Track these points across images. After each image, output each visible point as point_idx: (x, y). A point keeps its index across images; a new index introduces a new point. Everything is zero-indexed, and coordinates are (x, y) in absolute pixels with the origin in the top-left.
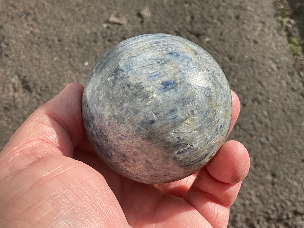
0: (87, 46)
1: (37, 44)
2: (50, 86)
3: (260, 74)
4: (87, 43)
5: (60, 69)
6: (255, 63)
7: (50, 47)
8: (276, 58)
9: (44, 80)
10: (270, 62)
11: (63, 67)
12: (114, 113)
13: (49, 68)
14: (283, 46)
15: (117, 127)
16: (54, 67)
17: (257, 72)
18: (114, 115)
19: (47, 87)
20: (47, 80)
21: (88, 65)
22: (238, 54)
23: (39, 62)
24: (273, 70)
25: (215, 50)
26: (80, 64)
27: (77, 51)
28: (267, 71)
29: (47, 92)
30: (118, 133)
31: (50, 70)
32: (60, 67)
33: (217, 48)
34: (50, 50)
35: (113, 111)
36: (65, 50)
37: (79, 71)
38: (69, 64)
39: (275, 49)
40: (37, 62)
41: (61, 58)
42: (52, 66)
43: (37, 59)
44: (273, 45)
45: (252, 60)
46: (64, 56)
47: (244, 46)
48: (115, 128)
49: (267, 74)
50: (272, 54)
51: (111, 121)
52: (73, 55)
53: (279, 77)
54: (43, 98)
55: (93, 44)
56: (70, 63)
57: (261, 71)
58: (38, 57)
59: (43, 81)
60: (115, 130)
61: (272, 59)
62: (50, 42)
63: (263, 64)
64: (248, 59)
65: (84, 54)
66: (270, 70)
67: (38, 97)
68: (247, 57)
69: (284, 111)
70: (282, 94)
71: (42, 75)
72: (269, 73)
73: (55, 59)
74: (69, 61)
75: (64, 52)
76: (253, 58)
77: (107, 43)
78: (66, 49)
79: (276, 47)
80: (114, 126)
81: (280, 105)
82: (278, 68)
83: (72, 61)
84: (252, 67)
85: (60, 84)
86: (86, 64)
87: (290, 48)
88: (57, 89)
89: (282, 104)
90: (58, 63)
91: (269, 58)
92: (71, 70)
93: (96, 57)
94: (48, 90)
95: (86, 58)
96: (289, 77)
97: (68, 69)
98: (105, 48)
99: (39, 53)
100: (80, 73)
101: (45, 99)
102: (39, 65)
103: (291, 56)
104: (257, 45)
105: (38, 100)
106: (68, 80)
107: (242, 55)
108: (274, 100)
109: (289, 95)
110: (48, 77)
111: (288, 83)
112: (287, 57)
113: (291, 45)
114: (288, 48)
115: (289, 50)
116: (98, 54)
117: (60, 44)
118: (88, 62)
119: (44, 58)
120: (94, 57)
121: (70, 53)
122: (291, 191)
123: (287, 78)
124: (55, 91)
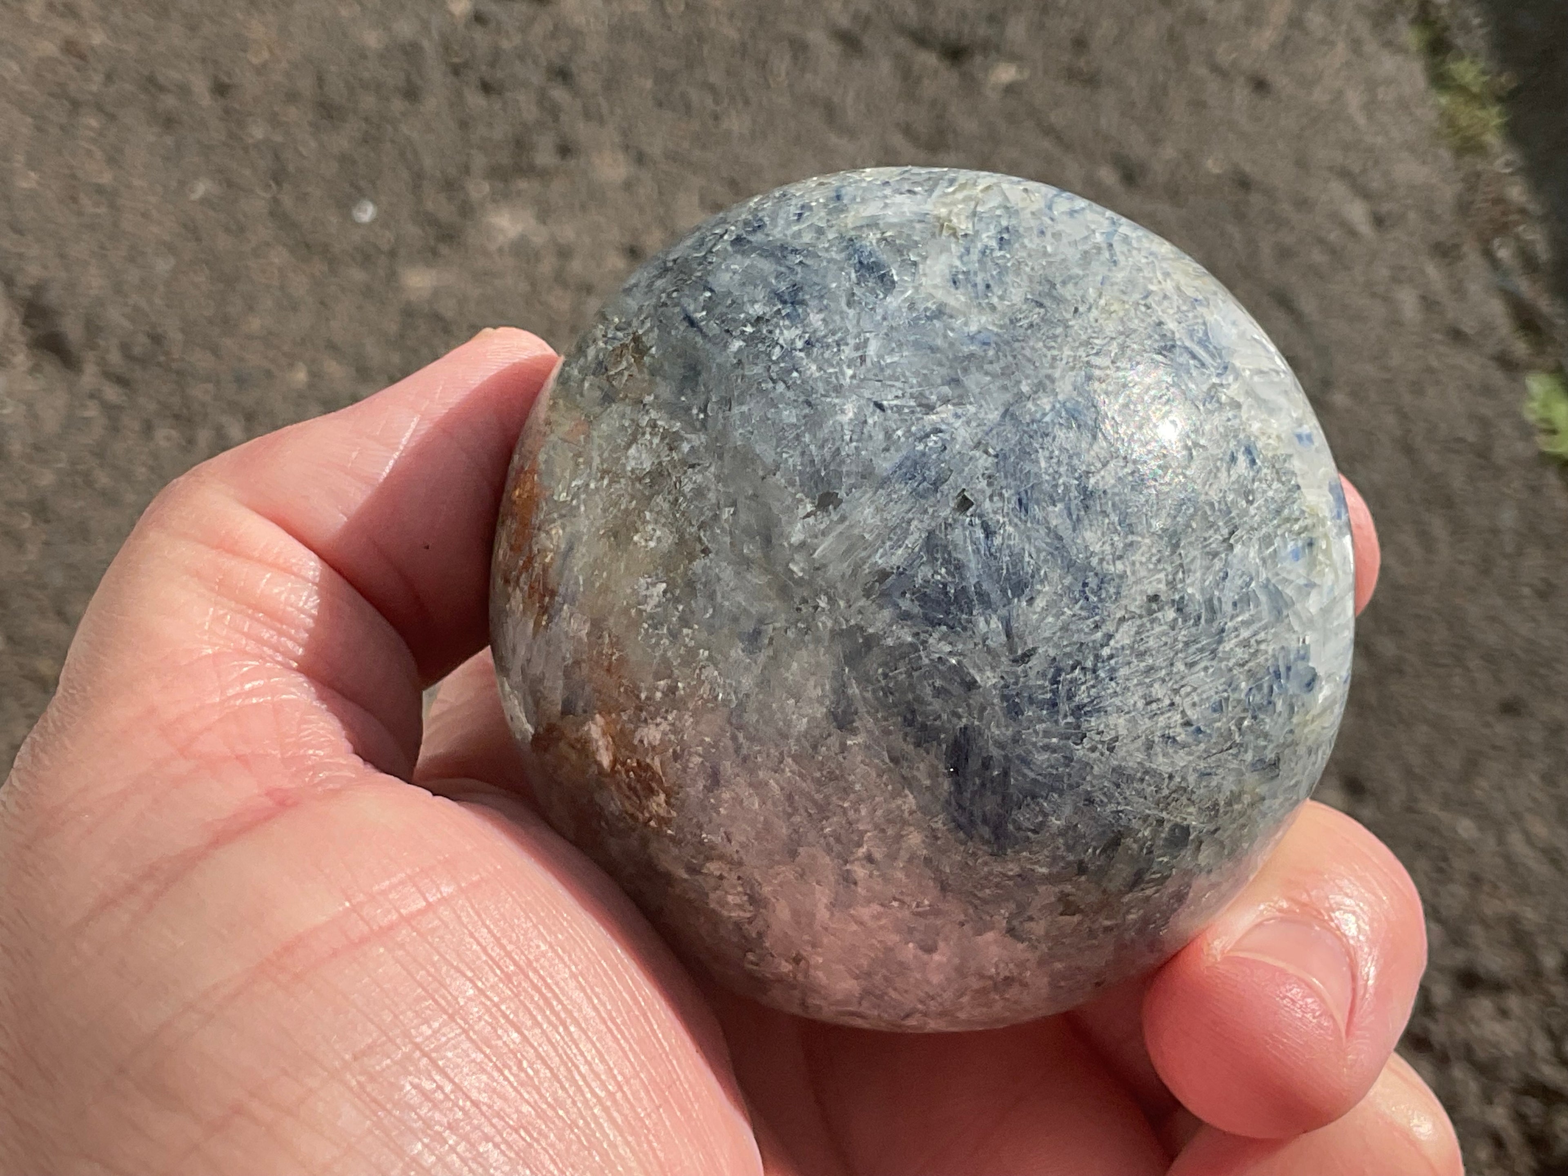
0: (366, 120)
1: (100, 108)
2: (175, 336)
3: (1284, 254)
4: (368, 102)
5: (223, 242)
6: (1256, 199)
7: (169, 122)
8: (1364, 171)
9: (143, 304)
10: (1338, 189)
11: (239, 231)
12: (1183, 589)
13: (167, 238)
14: (1403, 105)
15: (1180, 666)
16: (192, 230)
17: (1266, 250)
18: (1182, 598)
19: (157, 339)
20: (158, 301)
21: (374, 221)
22: (1169, 152)
23: (112, 206)
24: (1352, 233)
25: (1049, 131)
26: (333, 219)
27: (313, 144)
28: (1321, 241)
29: (159, 364)
30: (1172, 704)
31: (171, 249)
32: (227, 230)
33: (1057, 118)
34: (169, 140)
35: (1180, 575)
36: (250, 141)
37: (325, 250)
38: (272, 214)
39: (1361, 120)
40: (102, 210)
41: (230, 184)
42: (185, 226)
43: (100, 190)
44: (1354, 99)
45: (1244, 183)
46: (247, 172)
47: (1198, 105)
48: (1163, 672)
49: (1318, 257)
50: (1347, 147)
51: (1158, 629)
52: (291, 168)
53: (1384, 272)
54: (142, 400)
55: (398, 105)
56: (276, 213)
57: (1289, 239)
58: (106, 178)
59: (136, 308)
60: (1157, 686)
61: (1344, 174)
62: (170, 101)
63: (1303, 204)
64: (1218, 177)
65: (354, 162)
66: (1334, 236)
67: (112, 393)
68: (1213, 165)
69: (1408, 449)
70: (1396, 359)
71: (133, 275)
72: (1333, 252)
73: (201, 188)
74: (275, 200)
75: (246, 149)
76: (1248, 168)
77: (475, 100)
78: (258, 132)
79: (1370, 107)
80: (1160, 661)
81: (1391, 420)
82: (1379, 221)
83: (287, 201)
84: (1240, 216)
85: (227, 324)
86: (366, 213)
87: (1443, 114)
88: (215, 351)
89: (1402, 415)
90: (211, 213)
91: (1331, 169)
92: (285, 245)
93: (418, 177)
94: (162, 358)
95: (362, 183)
96: (1433, 271)
97: (268, 244)
98: (464, 125)
99: (112, 161)
100: (333, 262)
101: (152, 406)
102: (115, 225)
103: (1446, 154)
104: (1268, 102)
105: (111, 411)
106: (270, 303)
107: (1187, 156)
108: (1353, 394)
109: (1435, 364)
110: (161, 288)
111: (1429, 303)
112: (1424, 163)
113: (1444, 100)
114: (1428, 115)
115: (1437, 125)
116: (428, 162)
117: (227, 111)
118: (375, 202)
119: (136, 182)
120: (405, 175)
121: (277, 157)
122: (1443, 865)
123: (1422, 272)
124: (201, 360)
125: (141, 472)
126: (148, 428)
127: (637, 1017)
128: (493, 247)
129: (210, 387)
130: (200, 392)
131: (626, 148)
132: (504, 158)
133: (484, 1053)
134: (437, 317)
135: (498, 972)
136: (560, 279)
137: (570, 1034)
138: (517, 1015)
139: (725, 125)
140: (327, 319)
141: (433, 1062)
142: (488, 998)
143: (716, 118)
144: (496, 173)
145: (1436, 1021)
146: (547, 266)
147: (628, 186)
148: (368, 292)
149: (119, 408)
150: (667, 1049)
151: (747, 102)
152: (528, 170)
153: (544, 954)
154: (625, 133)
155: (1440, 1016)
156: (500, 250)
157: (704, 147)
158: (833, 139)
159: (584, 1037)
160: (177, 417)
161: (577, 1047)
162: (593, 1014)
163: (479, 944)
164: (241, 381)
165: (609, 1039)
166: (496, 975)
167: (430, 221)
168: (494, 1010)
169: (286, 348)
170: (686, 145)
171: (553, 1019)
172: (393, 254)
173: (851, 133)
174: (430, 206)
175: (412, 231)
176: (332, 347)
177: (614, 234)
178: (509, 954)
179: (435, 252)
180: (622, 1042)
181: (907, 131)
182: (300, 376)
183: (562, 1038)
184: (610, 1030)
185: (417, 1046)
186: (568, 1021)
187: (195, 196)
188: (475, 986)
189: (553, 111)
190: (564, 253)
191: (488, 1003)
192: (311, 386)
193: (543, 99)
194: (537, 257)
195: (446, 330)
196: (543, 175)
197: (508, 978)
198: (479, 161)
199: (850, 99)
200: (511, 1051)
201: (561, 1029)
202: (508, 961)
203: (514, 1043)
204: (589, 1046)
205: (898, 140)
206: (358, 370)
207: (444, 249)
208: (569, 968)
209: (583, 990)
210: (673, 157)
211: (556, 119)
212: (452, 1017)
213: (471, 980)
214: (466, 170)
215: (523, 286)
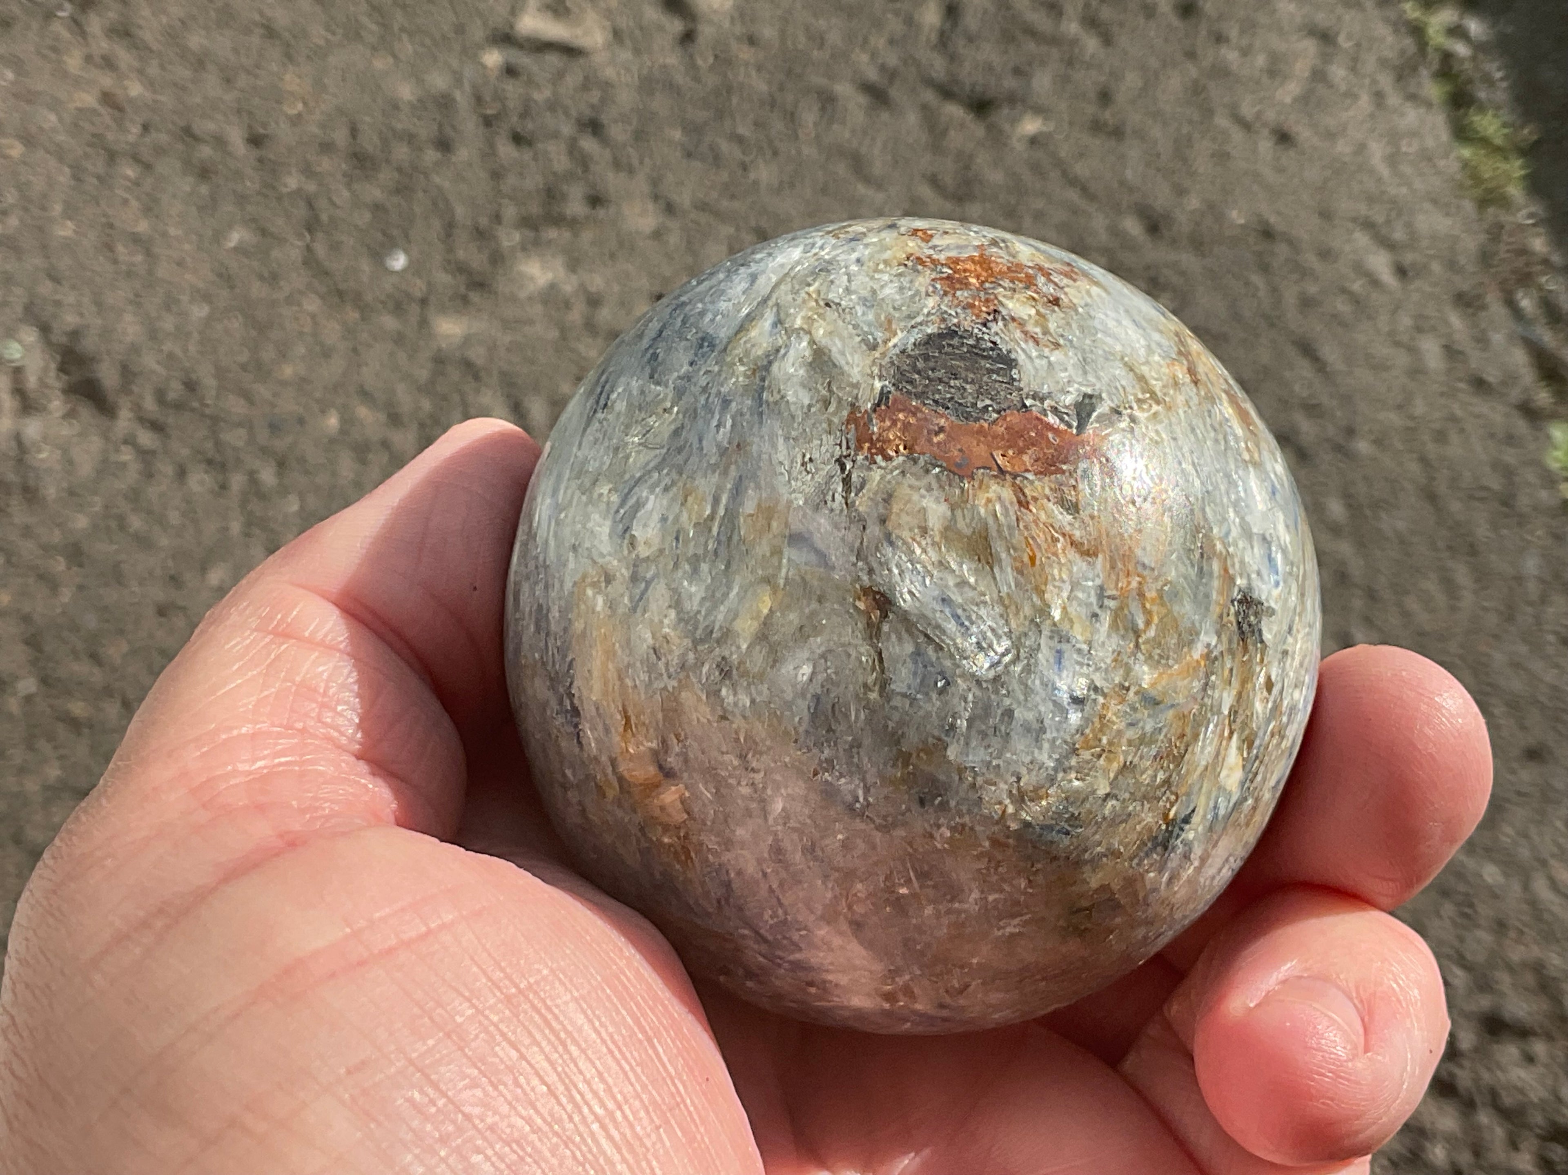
0: (399, 170)
1: (136, 159)
2: (209, 382)
3: (1306, 303)
4: (401, 152)
5: (258, 290)
6: (1282, 250)
7: (204, 173)
8: (1387, 222)
9: (178, 352)
10: (1362, 239)
11: (273, 279)
13: (200, 285)
14: (1426, 156)
16: (226, 278)
17: (1290, 297)
19: (191, 386)
20: (191, 347)
21: (405, 270)
22: (1194, 202)
23: (148, 253)
24: (1375, 282)
25: (1073, 182)
26: (366, 266)
27: (346, 194)
28: (1344, 291)
29: (193, 410)
31: (207, 297)
32: (261, 278)
33: (1081, 169)
34: (204, 189)
36: (284, 191)
37: (357, 300)
38: (305, 263)
39: (1385, 172)
40: (139, 257)
41: (264, 232)
42: (220, 275)
43: (136, 239)
44: (1377, 151)
45: (1268, 234)
46: (280, 222)
47: (1222, 157)
49: (1342, 307)
50: (1371, 200)
52: (324, 217)
53: (1406, 321)
54: (175, 446)
55: (431, 155)
56: (310, 260)
57: (1312, 289)
58: (143, 226)
59: (171, 356)
61: (1368, 225)
62: (206, 151)
63: (1326, 254)
64: (1243, 227)
65: (386, 211)
66: (1357, 286)
67: (146, 438)
68: (1237, 217)
69: (1431, 497)
70: (1419, 408)
71: (168, 323)
72: (1356, 300)
73: (235, 237)
74: (309, 249)
75: (279, 198)
76: (1272, 219)
77: (506, 150)
78: (292, 182)
79: (1393, 160)
81: (1414, 467)
82: (1401, 271)
83: (320, 250)
84: (1265, 268)
85: (262, 371)
86: (399, 262)
87: (1465, 164)
88: (247, 396)
89: (1424, 460)
90: (246, 261)
91: (1354, 220)
92: (317, 293)
93: (450, 227)
94: (195, 404)
95: (395, 232)
96: (1456, 320)
97: (301, 293)
98: (496, 175)
99: (150, 209)
100: (365, 310)
101: (185, 452)
102: (150, 272)
103: (1468, 206)
104: (1292, 153)
105: (145, 455)
106: (303, 350)
107: (1211, 206)
108: (1378, 442)
109: (1459, 413)
110: (196, 335)
111: (1451, 352)
112: (1447, 214)
113: (1466, 152)
114: (1450, 165)
115: (1458, 177)
116: (460, 211)
117: (260, 160)
118: (406, 251)
119: (172, 231)
120: (437, 224)
121: (310, 205)
122: (1467, 910)
123: (1447, 323)
124: (236, 406)
125: (174, 518)
126: (182, 473)
127: (640, 1042)
128: (523, 295)
129: (242, 432)
130: (235, 438)
131: (656, 198)
132: (535, 209)
133: (479, 1069)
134: (468, 365)
135: (498, 994)
136: (590, 327)
137: (568, 1052)
138: (514, 1032)
139: (752, 176)
140: (359, 366)
141: (427, 1077)
142: (487, 1017)
143: (745, 167)
144: (526, 222)
145: (1461, 1066)
146: (576, 315)
147: (657, 235)
148: (399, 339)
149: (153, 453)
150: (673, 1073)
151: (775, 153)
152: (558, 220)
153: (544, 978)
154: (655, 182)
155: (1466, 1063)
156: (530, 298)
157: (733, 197)
158: (861, 189)
159: (583, 1056)
160: (210, 462)
161: (576, 1065)
162: (594, 1036)
163: (479, 966)
164: (274, 428)
165: (610, 1060)
166: (495, 995)
167: (461, 269)
168: (492, 1028)
169: (318, 395)
170: (715, 195)
171: (553, 1038)
172: (424, 302)
173: (879, 185)
174: (461, 254)
175: (443, 278)
176: (365, 395)
177: (644, 283)
178: (508, 977)
179: (465, 300)
180: (623, 1062)
181: (934, 181)
182: (333, 421)
183: (561, 1056)
184: (611, 1052)
185: (411, 1062)
186: (569, 1042)
187: (232, 244)
188: (473, 1006)
189: (583, 161)
190: (594, 301)
191: (486, 1022)
192: (343, 432)
193: (573, 148)
194: (568, 305)
195: (477, 378)
196: (573, 224)
197: (508, 999)
198: (510, 212)
199: (876, 152)
200: (507, 1067)
201: (560, 1049)
202: (507, 983)
203: (510, 1059)
204: (589, 1065)
205: (925, 191)
206: (390, 416)
207: (475, 297)
208: (571, 992)
209: (584, 1012)
210: (703, 207)
211: (586, 169)
212: (448, 1035)
213: (469, 1000)
214: (497, 218)
215: (554, 334)
